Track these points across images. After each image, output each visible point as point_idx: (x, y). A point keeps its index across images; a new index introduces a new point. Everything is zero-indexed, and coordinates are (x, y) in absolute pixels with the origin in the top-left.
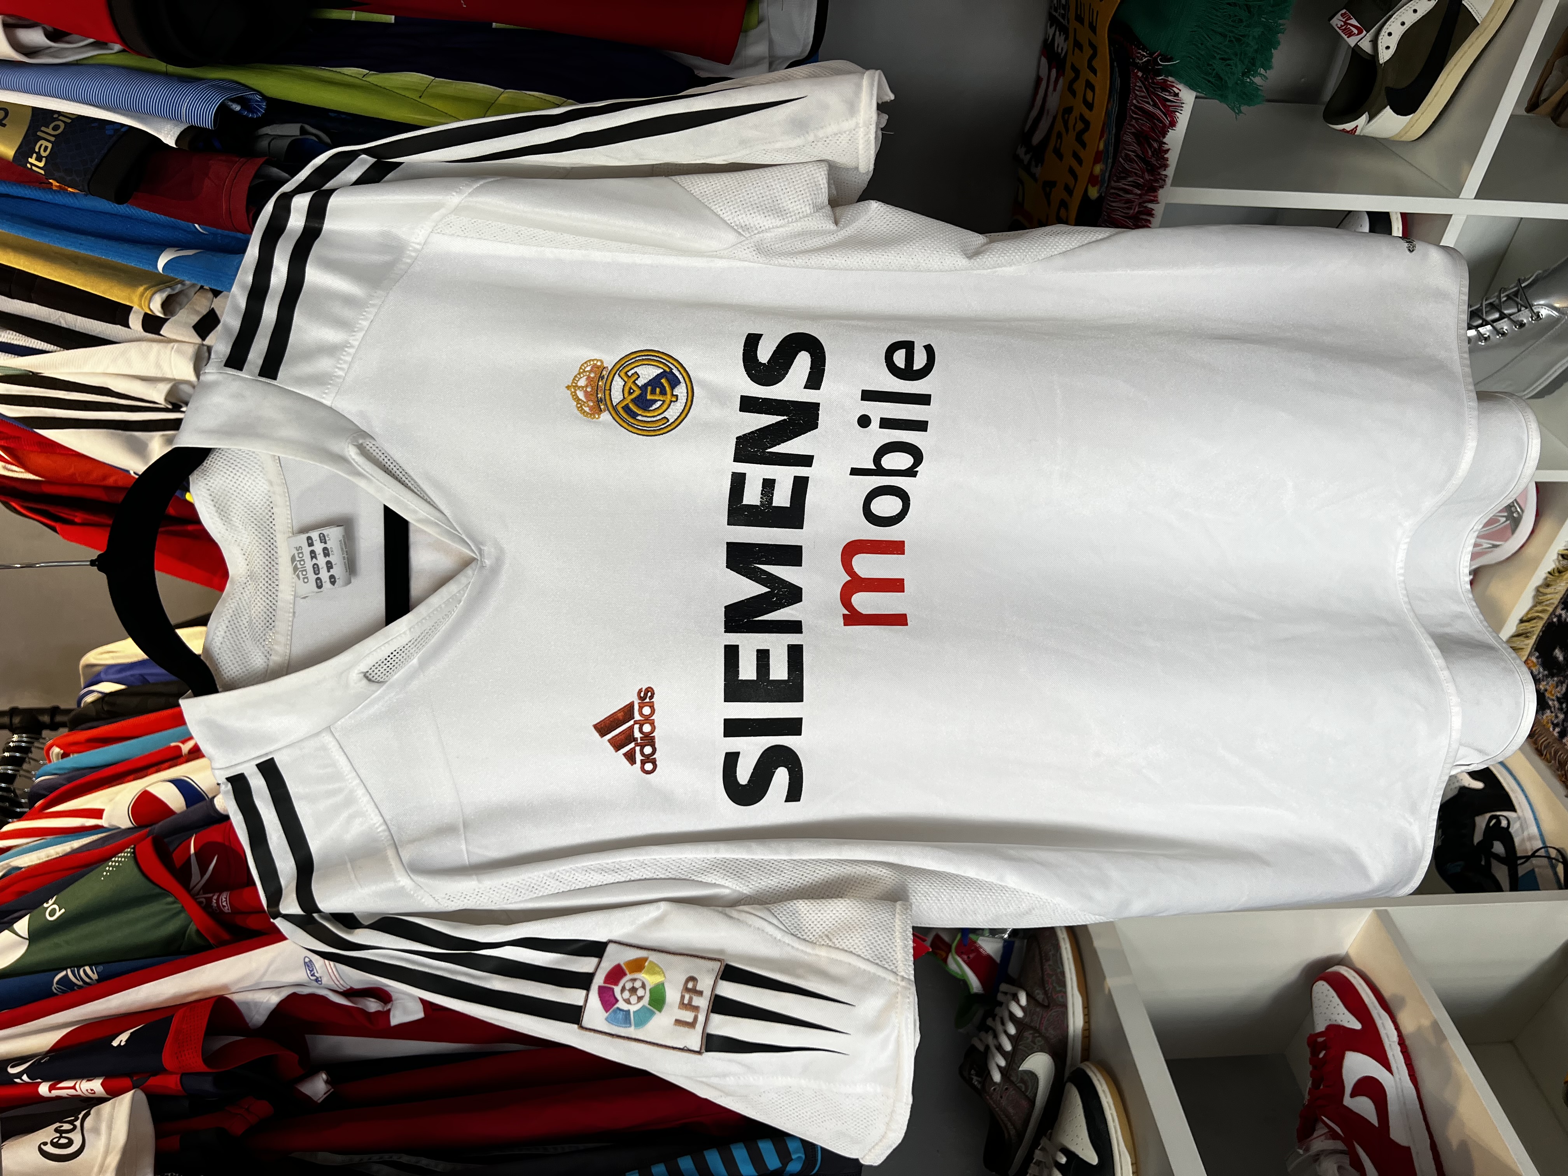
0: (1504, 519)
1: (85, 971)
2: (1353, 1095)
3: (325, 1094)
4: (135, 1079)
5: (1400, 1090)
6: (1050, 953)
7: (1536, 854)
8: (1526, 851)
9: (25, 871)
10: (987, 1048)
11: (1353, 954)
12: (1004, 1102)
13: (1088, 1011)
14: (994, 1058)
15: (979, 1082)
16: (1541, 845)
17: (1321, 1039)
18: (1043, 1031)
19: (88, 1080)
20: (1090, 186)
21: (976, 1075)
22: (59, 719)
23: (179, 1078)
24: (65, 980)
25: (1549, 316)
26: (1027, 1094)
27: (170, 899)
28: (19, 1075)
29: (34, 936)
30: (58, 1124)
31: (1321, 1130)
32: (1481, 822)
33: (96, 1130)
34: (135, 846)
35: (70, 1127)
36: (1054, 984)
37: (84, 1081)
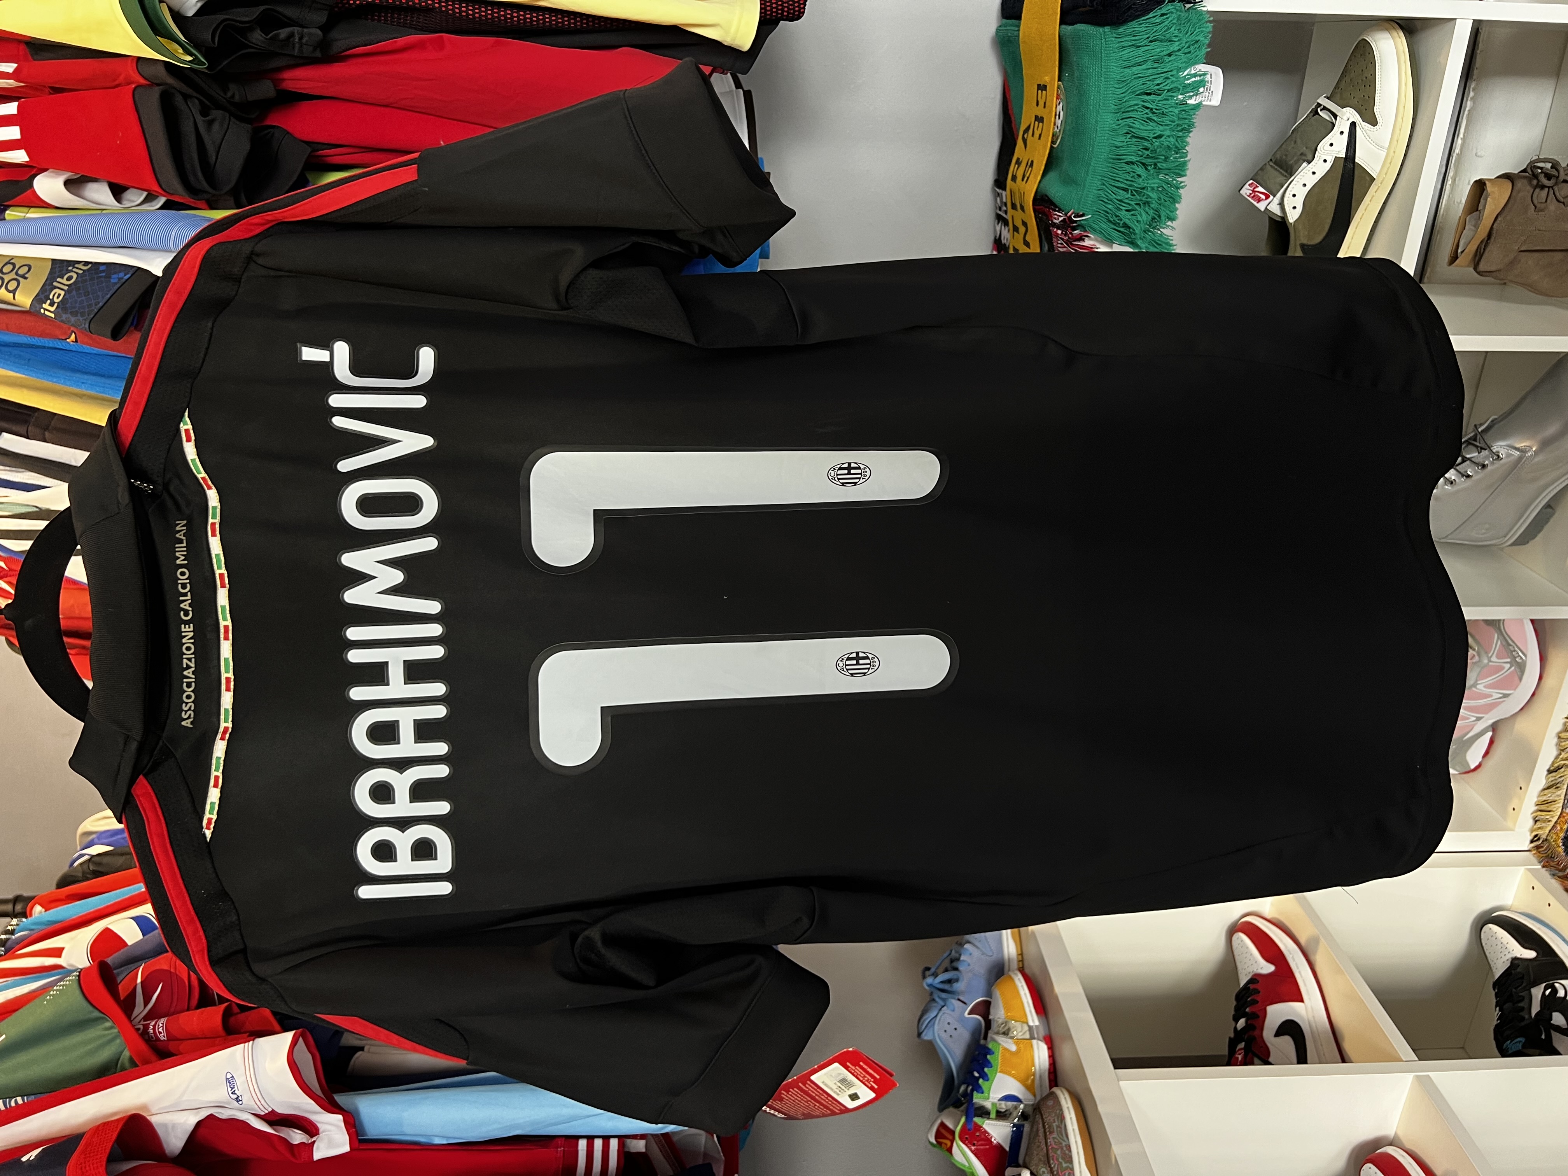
0: (1508, 666)
6: (1054, 1124)
11: (1401, 1134)
25: (1509, 455)
27: (108, 1024)
32: (1537, 992)
36: (1060, 1160)
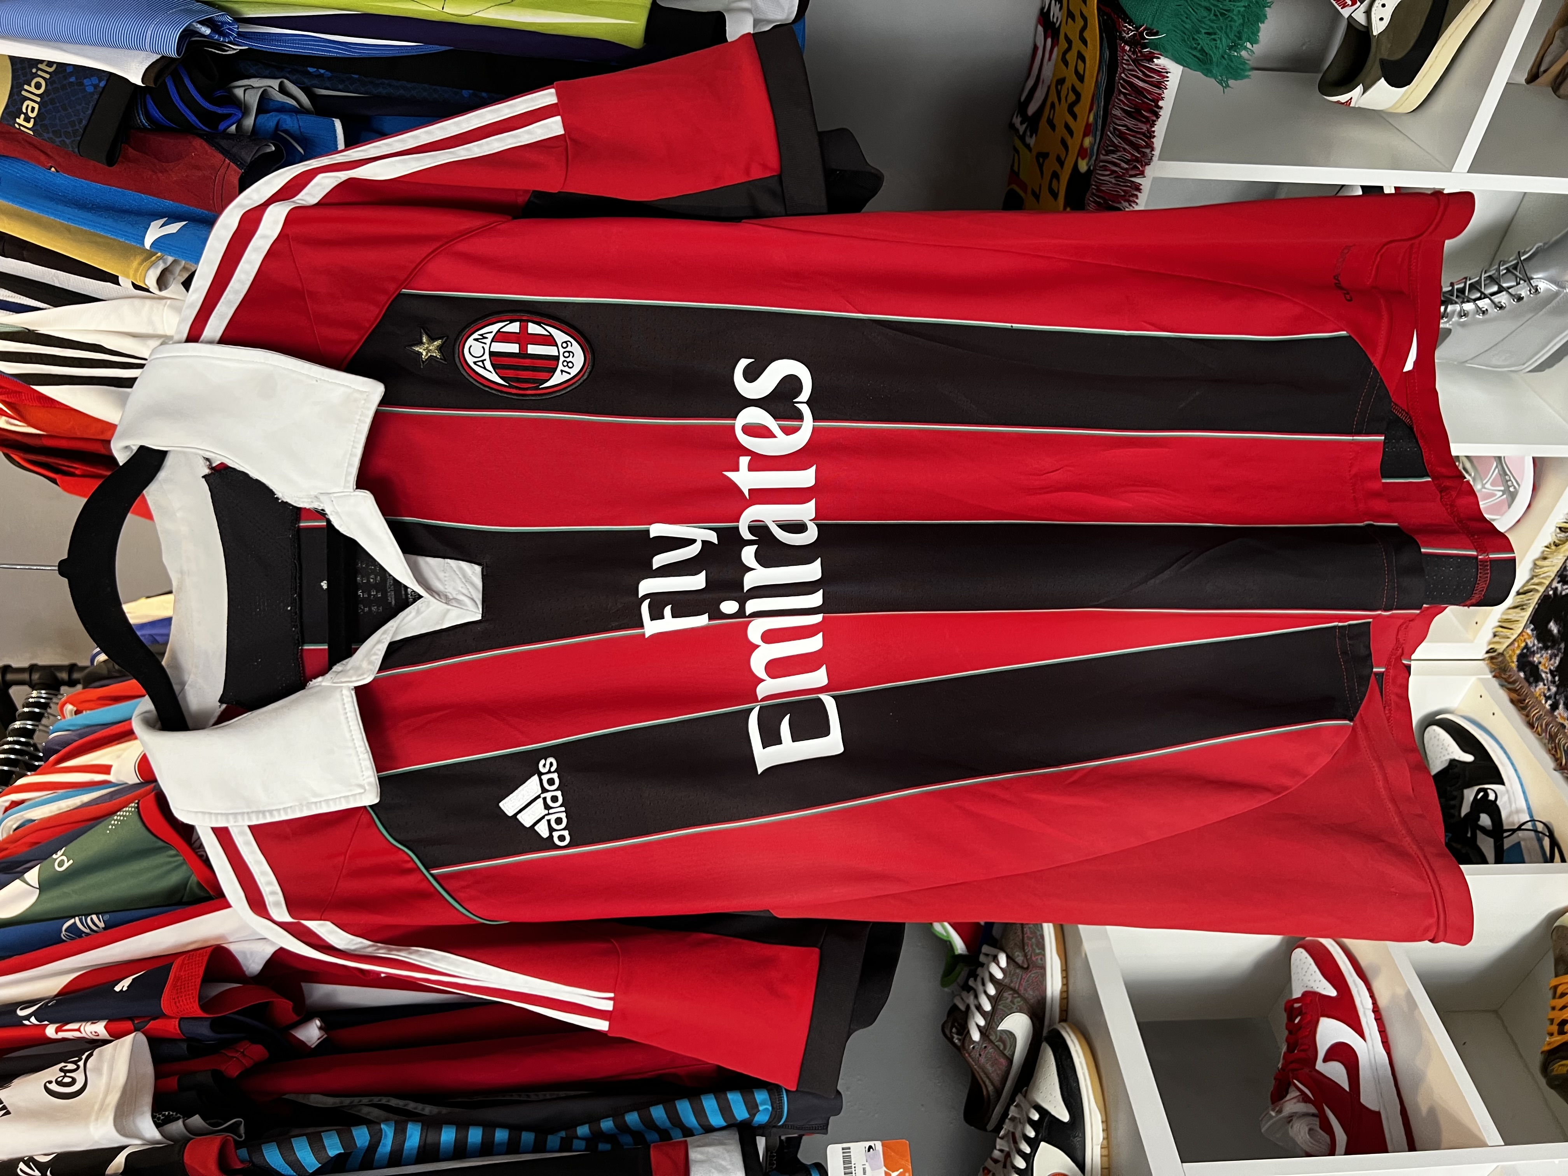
0: (1501, 493)
1: (92, 920)
2: (1325, 1060)
3: (319, 1039)
4: (136, 1022)
5: (1372, 1057)
7: (1523, 827)
8: (1513, 824)
9: (38, 823)
10: (968, 1007)
12: (982, 1060)
13: (1067, 974)
14: (974, 1018)
15: (959, 1040)
16: (1528, 819)
17: (1297, 1005)
18: (1022, 992)
19: (92, 1023)
20: (1080, 159)
21: (957, 1034)
22: (76, 676)
23: (177, 1022)
24: (73, 928)
25: (1548, 290)
26: (1005, 1052)
27: (173, 852)
28: (27, 1017)
29: (44, 886)
30: (63, 1064)
31: (1293, 1094)
32: (1470, 794)
33: (98, 1070)
34: (139, 801)
35: (73, 1067)
36: (1034, 947)
37: (89, 1023)
